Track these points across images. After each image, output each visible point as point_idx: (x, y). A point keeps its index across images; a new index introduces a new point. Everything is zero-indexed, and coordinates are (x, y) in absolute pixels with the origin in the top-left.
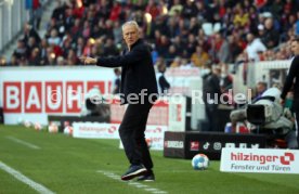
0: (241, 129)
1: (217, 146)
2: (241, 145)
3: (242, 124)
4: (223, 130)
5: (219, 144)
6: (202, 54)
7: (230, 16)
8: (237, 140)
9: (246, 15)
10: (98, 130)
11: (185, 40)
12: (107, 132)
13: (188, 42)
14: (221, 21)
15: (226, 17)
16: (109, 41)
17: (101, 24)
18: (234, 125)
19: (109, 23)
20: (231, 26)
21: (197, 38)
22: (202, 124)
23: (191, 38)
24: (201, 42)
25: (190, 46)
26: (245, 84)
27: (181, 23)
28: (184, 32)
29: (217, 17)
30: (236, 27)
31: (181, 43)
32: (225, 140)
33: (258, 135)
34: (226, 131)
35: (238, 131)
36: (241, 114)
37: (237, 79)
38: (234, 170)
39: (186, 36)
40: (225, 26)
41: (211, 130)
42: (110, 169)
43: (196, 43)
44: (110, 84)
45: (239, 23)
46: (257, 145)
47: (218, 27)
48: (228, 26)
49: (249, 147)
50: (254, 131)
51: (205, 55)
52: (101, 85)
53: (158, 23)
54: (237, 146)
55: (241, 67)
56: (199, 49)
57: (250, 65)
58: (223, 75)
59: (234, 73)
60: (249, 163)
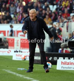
0: (66, 51)
1: (55, 58)
2: (66, 58)
3: (66, 49)
4: (58, 52)
5: (56, 58)
6: (48, 19)
7: (60, 2)
8: (64, 56)
9: (68, 2)
10: (3, 52)
11: (41, 13)
12: (7, 52)
13: (42, 14)
14: (57, 4)
15: (59, 2)
16: (8, 13)
17: (3, 6)
18: (63, 50)
19: (8, 5)
20: (61, 7)
21: (46, 12)
22: (49, 49)
23: (44, 12)
24: (48, 13)
25: (43, 15)
26: (67, 31)
27: (39, 5)
28: (41, 9)
29: (55, 3)
30: (64, 7)
31: (39, 14)
32: (59, 56)
33: (73, 54)
34: (59, 52)
35: (64, 52)
36: (66, 45)
37: (64, 29)
38: (63, 69)
39: (41, 11)
40: (58, 6)
41: (52, 51)
42: (8, 69)
43: (46, 14)
44: (8, 32)
45: (65, 5)
46: (73, 58)
47: (55, 7)
48: (60, 6)
49: (69, 59)
50: (72, 52)
51: (50, 19)
52: (4, 32)
53: (29, 5)
54: (64, 59)
55: (66, 24)
56: (47, 16)
57: (69, 23)
58: (57, 28)
59: (63, 27)
60: (69, 66)
